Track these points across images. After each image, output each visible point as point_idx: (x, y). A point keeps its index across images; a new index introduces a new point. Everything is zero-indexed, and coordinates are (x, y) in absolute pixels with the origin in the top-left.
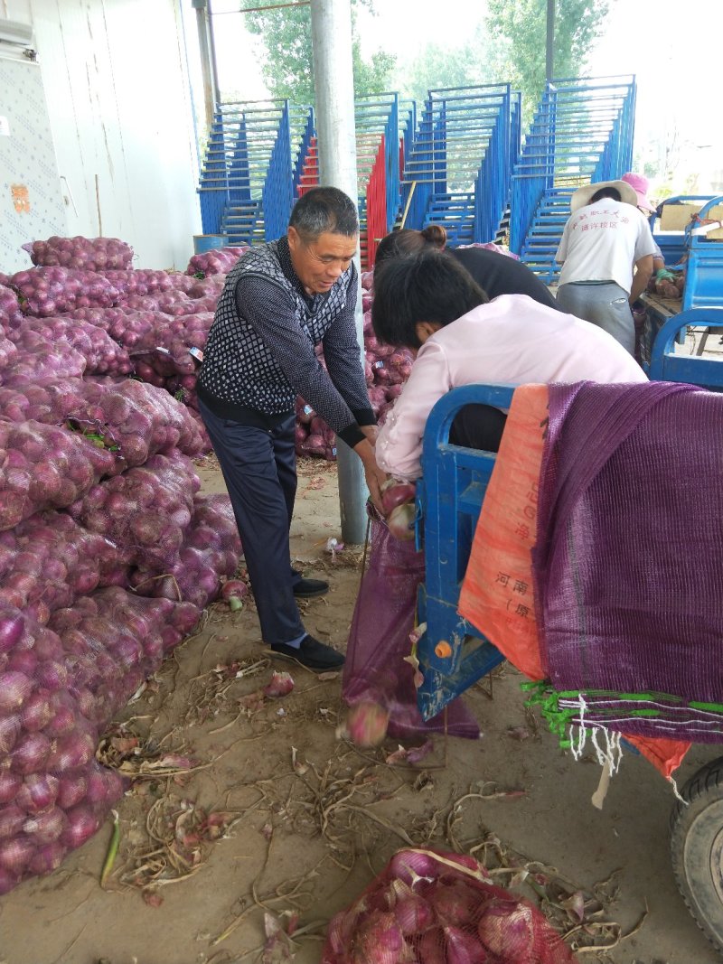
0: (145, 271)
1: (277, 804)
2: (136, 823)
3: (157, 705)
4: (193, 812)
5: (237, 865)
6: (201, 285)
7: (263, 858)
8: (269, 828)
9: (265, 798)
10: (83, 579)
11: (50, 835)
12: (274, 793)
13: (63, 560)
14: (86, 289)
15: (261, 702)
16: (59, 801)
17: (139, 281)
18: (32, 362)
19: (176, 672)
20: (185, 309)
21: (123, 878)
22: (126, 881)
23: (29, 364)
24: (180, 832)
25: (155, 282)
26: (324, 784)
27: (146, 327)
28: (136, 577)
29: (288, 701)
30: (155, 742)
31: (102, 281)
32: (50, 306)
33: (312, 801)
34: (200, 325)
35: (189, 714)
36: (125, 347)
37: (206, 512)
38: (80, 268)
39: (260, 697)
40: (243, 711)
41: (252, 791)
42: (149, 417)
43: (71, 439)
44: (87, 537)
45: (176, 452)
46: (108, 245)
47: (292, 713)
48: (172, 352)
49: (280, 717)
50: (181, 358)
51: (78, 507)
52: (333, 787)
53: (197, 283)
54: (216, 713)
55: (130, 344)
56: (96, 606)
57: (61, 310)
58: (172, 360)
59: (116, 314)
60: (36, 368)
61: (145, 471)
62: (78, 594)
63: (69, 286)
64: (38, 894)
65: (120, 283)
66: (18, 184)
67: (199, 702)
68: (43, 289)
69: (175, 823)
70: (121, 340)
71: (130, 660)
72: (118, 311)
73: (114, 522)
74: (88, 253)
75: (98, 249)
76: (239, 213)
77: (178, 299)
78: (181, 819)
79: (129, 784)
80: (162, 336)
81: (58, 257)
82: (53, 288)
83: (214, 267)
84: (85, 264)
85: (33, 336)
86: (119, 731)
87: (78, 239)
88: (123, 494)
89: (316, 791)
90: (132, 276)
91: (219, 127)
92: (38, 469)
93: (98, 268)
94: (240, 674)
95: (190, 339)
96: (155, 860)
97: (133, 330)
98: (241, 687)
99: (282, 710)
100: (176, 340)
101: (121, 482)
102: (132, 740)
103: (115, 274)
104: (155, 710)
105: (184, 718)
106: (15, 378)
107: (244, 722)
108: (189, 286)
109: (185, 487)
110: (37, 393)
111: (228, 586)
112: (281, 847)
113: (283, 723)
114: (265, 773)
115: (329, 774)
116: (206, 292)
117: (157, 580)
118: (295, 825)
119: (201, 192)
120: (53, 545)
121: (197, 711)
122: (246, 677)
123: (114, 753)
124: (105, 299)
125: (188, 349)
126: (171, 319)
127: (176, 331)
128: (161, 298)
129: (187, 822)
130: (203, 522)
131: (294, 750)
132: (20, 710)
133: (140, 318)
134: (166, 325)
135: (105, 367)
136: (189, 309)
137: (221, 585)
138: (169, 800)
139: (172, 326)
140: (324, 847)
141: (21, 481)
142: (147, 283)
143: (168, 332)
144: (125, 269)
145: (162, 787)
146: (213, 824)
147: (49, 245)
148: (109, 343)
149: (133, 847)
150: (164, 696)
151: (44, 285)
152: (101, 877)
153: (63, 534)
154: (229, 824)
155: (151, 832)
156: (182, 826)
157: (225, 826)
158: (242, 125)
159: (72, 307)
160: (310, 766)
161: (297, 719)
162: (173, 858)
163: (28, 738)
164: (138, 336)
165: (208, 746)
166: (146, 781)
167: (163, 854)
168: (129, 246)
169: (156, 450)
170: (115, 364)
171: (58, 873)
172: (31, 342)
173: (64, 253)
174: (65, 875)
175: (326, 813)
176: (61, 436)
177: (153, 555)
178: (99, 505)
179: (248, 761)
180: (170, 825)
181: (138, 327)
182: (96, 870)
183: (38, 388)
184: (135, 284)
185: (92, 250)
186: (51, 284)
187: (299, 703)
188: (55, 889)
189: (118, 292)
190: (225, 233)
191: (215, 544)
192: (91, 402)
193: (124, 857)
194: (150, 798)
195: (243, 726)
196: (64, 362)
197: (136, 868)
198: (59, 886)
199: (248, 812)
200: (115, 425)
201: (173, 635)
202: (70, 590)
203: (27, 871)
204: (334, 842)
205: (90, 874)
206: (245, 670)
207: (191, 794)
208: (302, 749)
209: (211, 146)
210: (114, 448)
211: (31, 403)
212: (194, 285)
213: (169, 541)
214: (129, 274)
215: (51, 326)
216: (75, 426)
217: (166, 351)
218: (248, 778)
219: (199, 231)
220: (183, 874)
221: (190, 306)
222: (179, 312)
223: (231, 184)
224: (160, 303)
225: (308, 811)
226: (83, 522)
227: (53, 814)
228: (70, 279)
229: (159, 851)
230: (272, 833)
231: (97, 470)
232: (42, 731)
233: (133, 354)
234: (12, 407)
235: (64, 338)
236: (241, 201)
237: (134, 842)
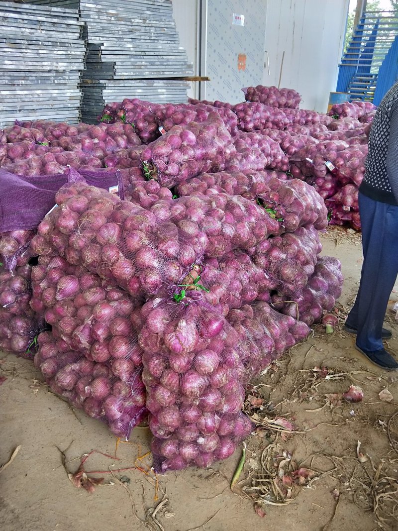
0: (306, 111)
1: (344, 477)
2: (255, 455)
3: (275, 380)
4: (290, 461)
5: (313, 510)
6: (336, 123)
7: (332, 512)
8: (337, 492)
9: (336, 469)
10: (249, 294)
11: (210, 449)
12: (342, 468)
13: (241, 281)
14: (272, 118)
15: (340, 402)
16: (218, 431)
17: (301, 117)
18: (240, 158)
19: (289, 362)
20: (326, 136)
21: (244, 488)
22: (245, 491)
23: (238, 159)
24: (281, 472)
25: (310, 118)
26: (377, 475)
27: (301, 145)
28: (275, 297)
29: (357, 406)
30: (272, 405)
31: (281, 114)
32: (251, 126)
33: (369, 484)
34: (334, 148)
35: (294, 393)
36: (287, 155)
37: (322, 268)
38: (270, 105)
39: (340, 398)
40: (328, 404)
41: (328, 461)
42: (304, 204)
43: (260, 211)
44: (256, 270)
45: (312, 227)
46: (288, 93)
47: (360, 416)
48: (314, 163)
49: (352, 416)
50: (319, 167)
51: (252, 250)
52: (384, 480)
53: (333, 121)
54: (311, 398)
55: (290, 154)
56: (253, 311)
57: (256, 128)
58: (313, 167)
59: (285, 134)
60: (240, 162)
61: (294, 237)
62: (244, 302)
63: (263, 115)
64: (196, 478)
65: (291, 116)
66: (242, 54)
67: (301, 387)
68: (249, 115)
69: (278, 465)
70: (286, 150)
71: (266, 351)
72: (286, 133)
73: (270, 264)
74: (276, 97)
75: (282, 95)
76: (361, 81)
77: (322, 130)
78: (282, 463)
79: (255, 427)
80: (310, 151)
81: (260, 97)
82: (254, 115)
83: (345, 113)
84: (274, 103)
85: (242, 143)
86: (252, 390)
87: (272, 88)
88: (279, 248)
89: (371, 478)
90: (298, 113)
91: (361, 26)
92: (239, 226)
93: (280, 106)
94: (328, 377)
95: (328, 156)
96: (264, 485)
97: (294, 146)
98: (328, 386)
99: (353, 411)
100: (318, 155)
101: (279, 241)
102: (260, 400)
103: (289, 110)
104: (274, 383)
105: (291, 395)
106: (231, 167)
107: (327, 411)
108: (328, 122)
109: (314, 249)
110: (242, 178)
111: (327, 318)
112: (343, 509)
113: (353, 421)
114: (338, 452)
115: (382, 469)
116: (339, 127)
117: (287, 303)
118: (355, 497)
119: (341, 66)
120: (237, 271)
121: (299, 393)
122: (331, 380)
123: (248, 404)
124: (281, 125)
125: (325, 162)
126: (317, 142)
127: (320, 150)
128: (312, 128)
129: (285, 466)
130: (320, 274)
131: (359, 443)
132: (210, 375)
133: (299, 139)
134: (314, 145)
135: (274, 166)
136: (328, 137)
137: (323, 315)
138: (277, 448)
139: (318, 146)
140: (374, 522)
141: (229, 231)
142: (306, 118)
143: (315, 149)
144: (294, 108)
145: (273, 437)
146: (301, 474)
147: (256, 90)
148: (279, 152)
149: (252, 470)
150: (280, 376)
151: (250, 113)
152: (232, 482)
153: (243, 266)
154: (312, 479)
155: (263, 464)
156: (282, 468)
157: (309, 479)
158: (376, 26)
159: (262, 127)
160: (369, 458)
161: (362, 421)
162: (275, 487)
163: (211, 391)
164: (296, 149)
165: (303, 419)
166: (265, 429)
167: (269, 483)
168: (300, 95)
169: (302, 224)
170: (280, 164)
171: (208, 469)
172: (240, 146)
173: (263, 95)
174: (212, 472)
175: (378, 497)
176: (255, 209)
177: (288, 288)
178: (264, 252)
179: (328, 439)
180: (276, 465)
181: (297, 144)
182: (229, 476)
183: (243, 175)
184: (299, 118)
185: (279, 95)
186: (254, 112)
187: (364, 410)
188: (205, 479)
189: (289, 122)
190: (349, 92)
191: (325, 290)
192: (273, 190)
193: (246, 474)
194: (265, 442)
195: (326, 413)
196: (256, 160)
197: (252, 485)
198: (207, 478)
199: (324, 475)
200: (284, 206)
201: (292, 340)
202: (241, 299)
203: (193, 463)
204: (381, 521)
205: (225, 477)
206: (332, 376)
207: (290, 448)
208: (365, 443)
209: (354, 38)
210: (281, 220)
211: (238, 184)
212: (332, 122)
213: (300, 283)
214: (296, 112)
215: (251, 137)
216: (261, 202)
217: (311, 161)
218: (327, 451)
219: (334, 90)
220: (279, 502)
221: (329, 135)
222: (322, 138)
223: (360, 62)
224: (310, 131)
225: (365, 490)
226: (254, 260)
227: (214, 438)
228: (265, 111)
229: (267, 480)
230: (339, 496)
231: (269, 232)
232: (219, 389)
233: (291, 160)
234: (228, 184)
235: (256, 145)
236: (364, 73)
237: (253, 467)
